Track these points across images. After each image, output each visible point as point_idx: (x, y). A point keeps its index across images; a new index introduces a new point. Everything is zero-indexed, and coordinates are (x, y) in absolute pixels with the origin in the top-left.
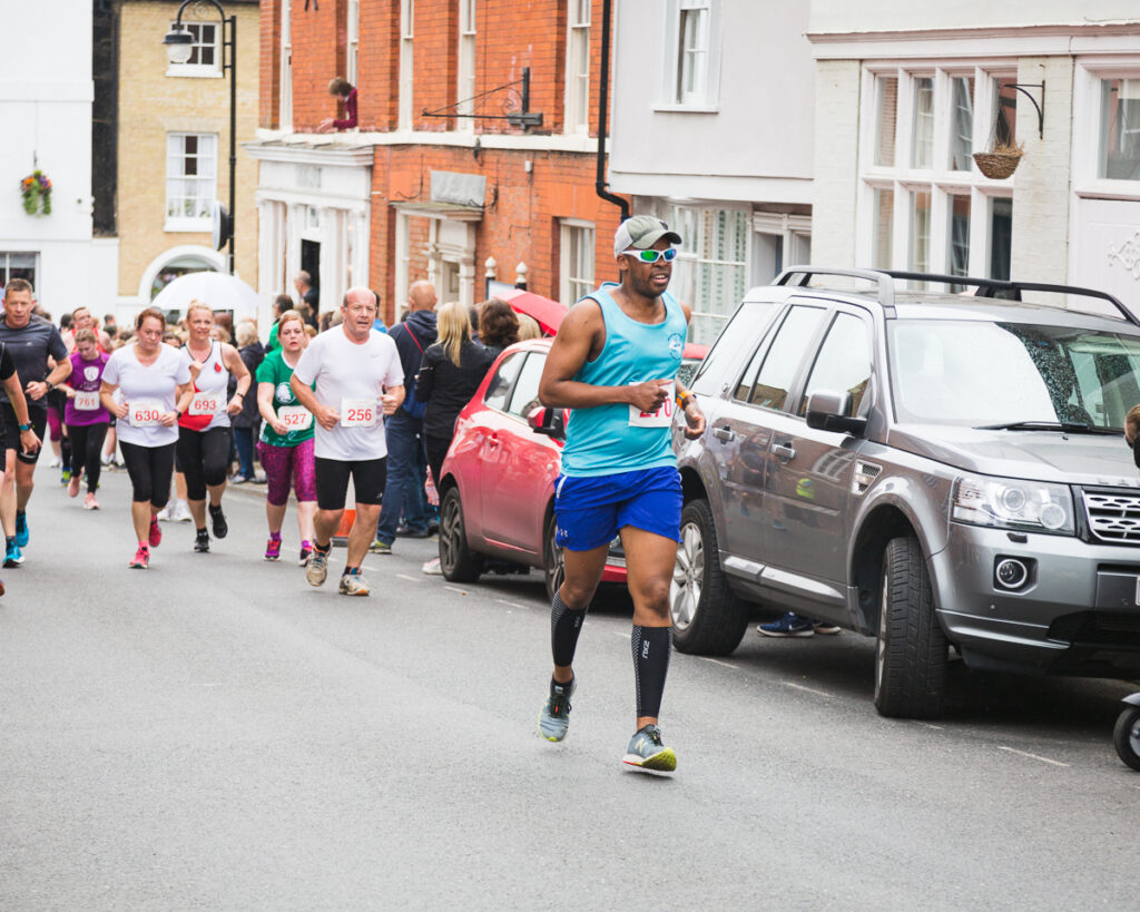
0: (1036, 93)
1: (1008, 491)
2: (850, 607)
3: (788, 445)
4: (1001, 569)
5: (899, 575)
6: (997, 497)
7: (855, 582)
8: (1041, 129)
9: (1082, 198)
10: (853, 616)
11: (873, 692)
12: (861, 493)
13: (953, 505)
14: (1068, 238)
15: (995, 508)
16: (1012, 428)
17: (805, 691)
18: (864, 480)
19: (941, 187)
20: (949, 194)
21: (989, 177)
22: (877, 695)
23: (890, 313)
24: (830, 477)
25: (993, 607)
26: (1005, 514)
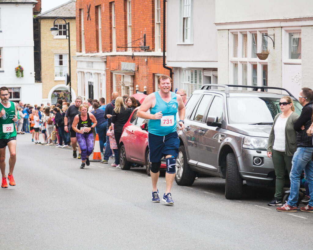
0: (272, 37)
1: (256, 140)
2: (219, 171)
3: (203, 131)
4: (255, 160)
5: (229, 163)
6: (254, 142)
7: (219, 165)
8: (274, 46)
9: (285, 64)
10: (220, 174)
11: (225, 193)
12: (220, 142)
13: (243, 144)
14: (281, 74)
15: (253, 145)
16: (259, 124)
17: (208, 194)
18: (221, 139)
19: (250, 62)
20: (252, 64)
21: (261, 59)
22: (225, 194)
23: (228, 95)
24: (214, 138)
25: (253, 170)
26: (256, 146)
